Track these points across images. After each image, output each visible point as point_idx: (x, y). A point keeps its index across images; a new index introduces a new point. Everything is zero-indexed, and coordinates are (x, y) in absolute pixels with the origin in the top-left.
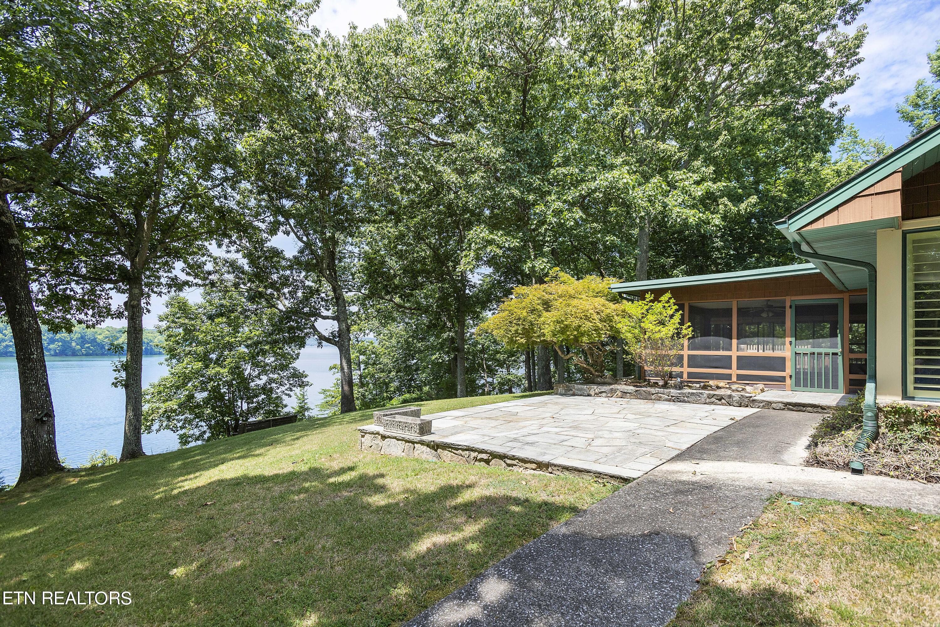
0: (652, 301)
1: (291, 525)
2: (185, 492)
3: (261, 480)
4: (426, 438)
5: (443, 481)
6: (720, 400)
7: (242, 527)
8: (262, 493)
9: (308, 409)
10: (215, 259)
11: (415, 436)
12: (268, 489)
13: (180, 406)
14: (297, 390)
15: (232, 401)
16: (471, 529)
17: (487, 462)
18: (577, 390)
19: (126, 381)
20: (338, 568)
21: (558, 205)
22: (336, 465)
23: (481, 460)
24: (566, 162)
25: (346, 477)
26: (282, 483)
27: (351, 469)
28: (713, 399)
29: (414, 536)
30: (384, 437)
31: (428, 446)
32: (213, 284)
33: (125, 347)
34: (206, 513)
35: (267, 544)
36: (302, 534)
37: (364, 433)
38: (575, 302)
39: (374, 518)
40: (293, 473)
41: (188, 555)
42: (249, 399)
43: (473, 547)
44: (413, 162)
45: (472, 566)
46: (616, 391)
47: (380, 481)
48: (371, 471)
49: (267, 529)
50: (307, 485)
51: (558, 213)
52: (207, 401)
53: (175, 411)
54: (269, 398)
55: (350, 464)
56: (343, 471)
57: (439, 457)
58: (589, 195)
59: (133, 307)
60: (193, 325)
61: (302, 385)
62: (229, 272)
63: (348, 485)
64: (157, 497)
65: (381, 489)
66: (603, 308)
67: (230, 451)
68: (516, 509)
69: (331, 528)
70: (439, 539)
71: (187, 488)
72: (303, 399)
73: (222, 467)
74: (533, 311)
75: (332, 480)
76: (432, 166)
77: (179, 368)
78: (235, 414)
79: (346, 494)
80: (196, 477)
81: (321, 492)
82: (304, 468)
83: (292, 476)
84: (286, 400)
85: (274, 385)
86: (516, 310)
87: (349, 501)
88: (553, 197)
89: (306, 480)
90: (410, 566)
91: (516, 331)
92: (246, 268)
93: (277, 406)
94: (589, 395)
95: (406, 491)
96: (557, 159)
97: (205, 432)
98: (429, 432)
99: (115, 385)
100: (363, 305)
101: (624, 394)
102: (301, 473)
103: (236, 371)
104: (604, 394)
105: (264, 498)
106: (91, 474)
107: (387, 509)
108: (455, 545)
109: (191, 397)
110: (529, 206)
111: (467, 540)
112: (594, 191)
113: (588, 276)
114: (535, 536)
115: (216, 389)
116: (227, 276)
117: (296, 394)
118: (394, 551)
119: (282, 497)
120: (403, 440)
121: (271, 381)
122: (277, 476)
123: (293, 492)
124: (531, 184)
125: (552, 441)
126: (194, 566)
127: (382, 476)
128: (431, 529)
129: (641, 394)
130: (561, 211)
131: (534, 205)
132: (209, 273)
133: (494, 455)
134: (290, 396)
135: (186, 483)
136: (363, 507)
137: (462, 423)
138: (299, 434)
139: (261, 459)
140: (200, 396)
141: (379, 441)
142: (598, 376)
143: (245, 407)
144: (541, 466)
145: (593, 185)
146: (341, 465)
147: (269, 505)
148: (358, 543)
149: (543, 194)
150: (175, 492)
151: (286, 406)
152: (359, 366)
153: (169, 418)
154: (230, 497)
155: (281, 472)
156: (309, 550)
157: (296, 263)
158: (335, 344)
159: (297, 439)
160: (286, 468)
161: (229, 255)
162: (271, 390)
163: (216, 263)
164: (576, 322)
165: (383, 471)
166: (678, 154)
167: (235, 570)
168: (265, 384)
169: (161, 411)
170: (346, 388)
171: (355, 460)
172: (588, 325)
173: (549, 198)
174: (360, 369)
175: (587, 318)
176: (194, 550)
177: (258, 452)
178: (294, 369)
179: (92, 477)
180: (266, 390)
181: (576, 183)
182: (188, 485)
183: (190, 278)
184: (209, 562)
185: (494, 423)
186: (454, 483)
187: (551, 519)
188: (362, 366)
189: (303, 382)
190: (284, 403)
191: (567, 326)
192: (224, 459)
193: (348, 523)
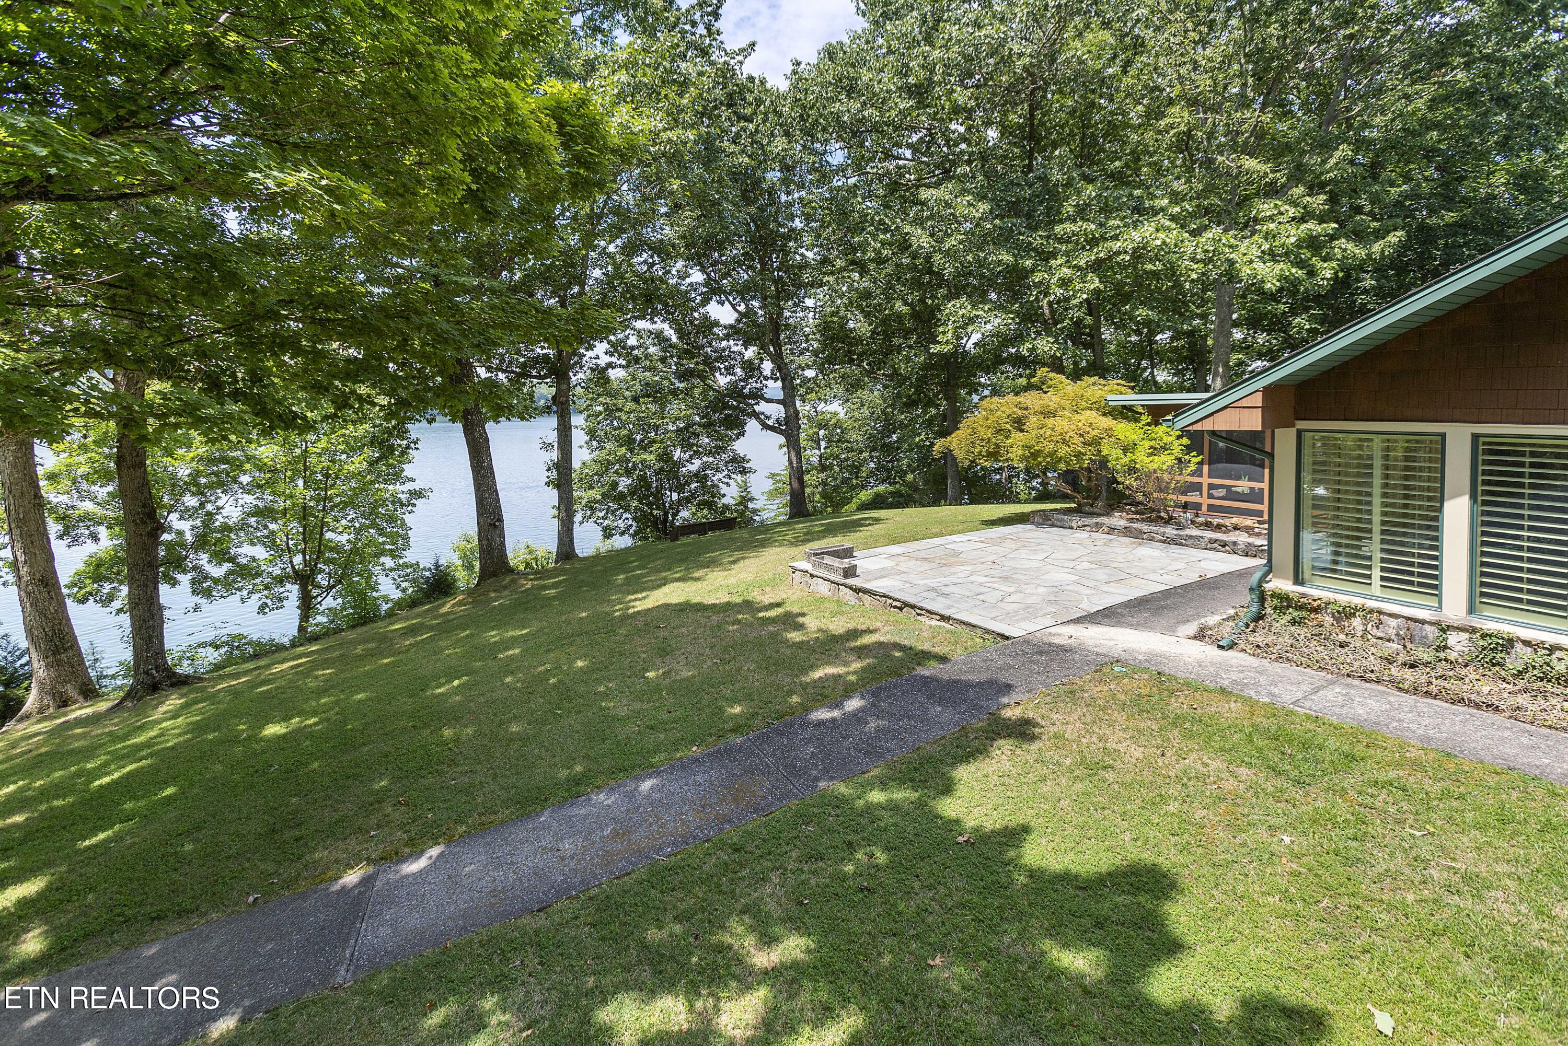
0: (1149, 424)
1: (726, 650)
2: (639, 612)
3: (701, 608)
4: (850, 581)
5: (851, 625)
6: (1224, 546)
7: (690, 648)
8: (703, 621)
9: (752, 499)
10: (639, 332)
11: (839, 578)
12: (708, 617)
13: (604, 495)
14: (739, 478)
15: (659, 489)
16: (857, 665)
17: (901, 609)
18: (1058, 520)
19: (558, 480)
20: (757, 684)
21: (1066, 272)
22: (767, 600)
23: (895, 607)
24: (1082, 212)
25: (772, 613)
26: (719, 613)
27: (778, 605)
28: (1215, 545)
29: (813, 667)
30: (812, 576)
31: (851, 588)
32: (637, 360)
33: (556, 444)
34: (661, 633)
35: (709, 663)
36: (734, 658)
37: (795, 570)
38: (1051, 422)
39: (788, 652)
40: (728, 604)
41: (655, 664)
42: (680, 489)
43: (852, 678)
44: (872, 224)
45: (845, 690)
46: (1102, 525)
47: (801, 620)
48: (795, 609)
49: (708, 651)
50: (740, 617)
51: (1064, 283)
52: (632, 492)
53: (597, 502)
54: (704, 486)
55: (779, 600)
56: (772, 606)
57: (860, 599)
58: (1110, 258)
59: (562, 403)
60: (615, 405)
61: (744, 472)
62: (654, 345)
63: (773, 620)
64: (617, 614)
65: (800, 627)
66: (1088, 429)
67: (669, 570)
68: (897, 654)
69: (755, 656)
70: (830, 670)
71: (639, 609)
72: (745, 487)
73: (666, 589)
74: (999, 431)
75: (761, 615)
76: (898, 227)
77: (602, 454)
78: (663, 504)
79: (771, 628)
80: (644, 598)
81: (751, 625)
82: (738, 600)
83: (728, 607)
84: (724, 489)
85: (708, 472)
86: (980, 429)
87: (773, 636)
88: (1059, 262)
89: (739, 612)
90: (804, 686)
91: (980, 453)
92: (674, 339)
93: (714, 496)
94: (1072, 528)
95: (820, 630)
96: (1068, 208)
97: (631, 526)
98: (854, 575)
99: (547, 484)
100: (821, 370)
101: (1111, 530)
102: (736, 605)
103: (665, 457)
104: (1088, 528)
105: (705, 626)
106: (540, 578)
107: (800, 645)
108: (840, 676)
109: (615, 485)
110: (1025, 273)
111: (848, 673)
112: (1118, 253)
113: (1086, 378)
114: (900, 675)
115: (643, 479)
116: (652, 350)
117: (736, 481)
118: (797, 676)
119: (719, 626)
120: (828, 580)
121: (706, 466)
122: (714, 605)
123: (728, 623)
124: (1030, 243)
125: (968, 594)
126: (661, 671)
127: (803, 615)
128: (829, 663)
129: (1130, 532)
130: (1070, 280)
131: (1033, 271)
132: (633, 348)
133: (906, 604)
134: (728, 485)
135: (637, 603)
136: (782, 642)
137: (893, 563)
138: (737, 555)
139: (699, 585)
140: (624, 483)
141: (808, 578)
142: (1086, 505)
143: (675, 496)
144: (944, 618)
145: (1116, 245)
146: (772, 601)
147: (708, 632)
148: (773, 668)
149: (1046, 257)
150: (631, 611)
151: (724, 496)
152: (819, 444)
153: (591, 508)
154: (677, 622)
155: (718, 602)
156: (739, 670)
157: (733, 331)
158: (781, 432)
159: (734, 562)
160: (721, 598)
161: (654, 326)
162: (706, 476)
163: (641, 337)
164: (1051, 447)
165: (805, 610)
166: (1271, 176)
167: (688, 678)
168: (698, 471)
169: (584, 502)
170: (796, 485)
171: (785, 596)
172: (1063, 451)
173: (1052, 262)
174: (819, 449)
175: (1065, 442)
176: (658, 661)
177: (696, 575)
178: (733, 451)
179: (542, 582)
180: (700, 477)
181: (1093, 242)
182: (640, 606)
183: (614, 359)
184: (669, 672)
185: (927, 566)
186: (860, 627)
187: (919, 664)
188: (823, 444)
189: (744, 468)
190: (722, 492)
191: (1038, 451)
192: (665, 578)
193: (768, 654)
